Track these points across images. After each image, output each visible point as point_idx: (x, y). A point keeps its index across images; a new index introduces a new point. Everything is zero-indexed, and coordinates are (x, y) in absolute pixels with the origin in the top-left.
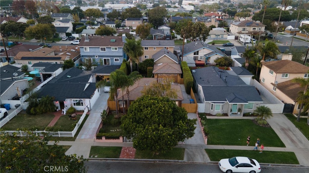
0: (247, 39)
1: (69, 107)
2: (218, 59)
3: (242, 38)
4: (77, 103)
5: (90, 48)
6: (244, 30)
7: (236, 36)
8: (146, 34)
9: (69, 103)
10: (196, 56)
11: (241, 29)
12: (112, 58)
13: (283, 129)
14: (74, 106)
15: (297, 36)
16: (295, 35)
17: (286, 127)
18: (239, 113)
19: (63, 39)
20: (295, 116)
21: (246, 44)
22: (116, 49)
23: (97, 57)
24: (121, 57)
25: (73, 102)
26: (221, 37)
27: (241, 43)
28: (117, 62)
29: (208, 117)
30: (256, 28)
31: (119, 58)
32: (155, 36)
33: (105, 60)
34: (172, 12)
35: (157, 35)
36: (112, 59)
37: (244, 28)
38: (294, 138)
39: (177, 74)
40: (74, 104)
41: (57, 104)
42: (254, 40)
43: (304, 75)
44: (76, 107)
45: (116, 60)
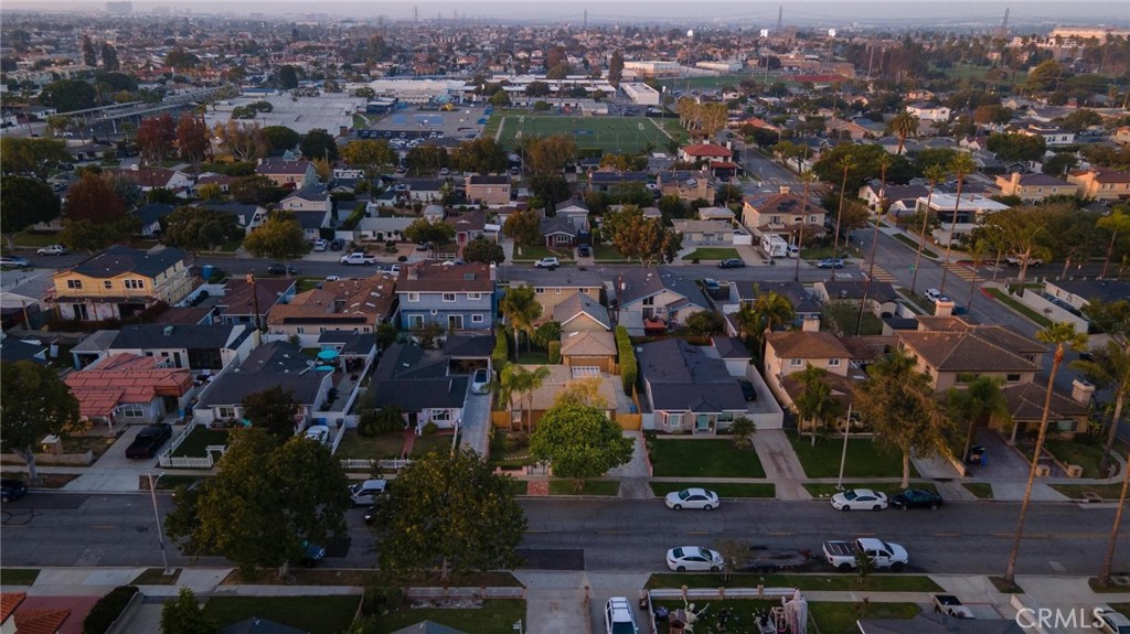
0: (778, 247)
1: (426, 422)
2: (694, 315)
3: (767, 242)
4: (438, 416)
5: (423, 296)
6: (775, 220)
7: (755, 237)
9: (425, 416)
10: (648, 306)
11: (767, 218)
12: (467, 314)
13: (772, 454)
14: (432, 421)
15: (907, 233)
17: (777, 450)
18: (710, 429)
19: (317, 248)
20: (799, 431)
22: (477, 296)
23: (434, 312)
24: (486, 314)
25: (432, 414)
26: (716, 239)
28: (478, 322)
29: (658, 437)
30: (804, 217)
31: (482, 315)
32: (550, 238)
33: (452, 318)
34: (590, 115)
35: (555, 235)
36: (468, 317)
37: (776, 217)
38: (784, 465)
39: (608, 355)
40: (434, 418)
41: (406, 416)
42: (794, 251)
43: (828, 361)
44: (437, 422)
45: (475, 318)
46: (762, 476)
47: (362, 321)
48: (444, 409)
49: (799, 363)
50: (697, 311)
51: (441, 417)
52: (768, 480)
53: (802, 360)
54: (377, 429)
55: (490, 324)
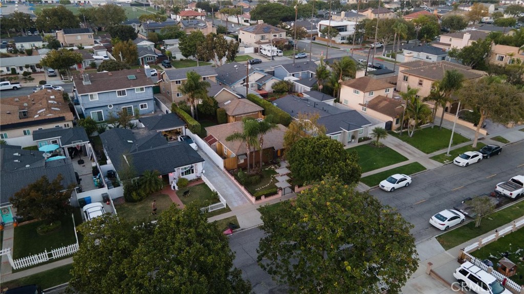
0: (272, 51)
1: (177, 178)
2: (277, 84)
3: (265, 50)
4: (185, 172)
6: (263, 38)
7: (255, 48)
9: (175, 174)
11: (258, 37)
12: (135, 104)
13: (396, 146)
14: (182, 177)
15: (316, 41)
16: (314, 39)
17: (396, 143)
18: (353, 140)
20: (395, 131)
21: (274, 58)
22: (142, 89)
23: (110, 106)
24: (149, 102)
25: (181, 171)
27: (266, 58)
28: (144, 109)
30: (277, 35)
31: (147, 103)
32: (142, 59)
35: (145, 57)
36: (136, 106)
37: (263, 36)
38: (409, 151)
39: (258, 111)
40: (182, 173)
42: (280, 52)
43: (385, 90)
44: (185, 177)
45: (142, 107)
46: (406, 159)
47: (62, 119)
48: (190, 166)
49: (372, 94)
50: (277, 81)
51: (188, 172)
52: (411, 160)
53: (374, 92)
54: (143, 194)
55: (153, 109)
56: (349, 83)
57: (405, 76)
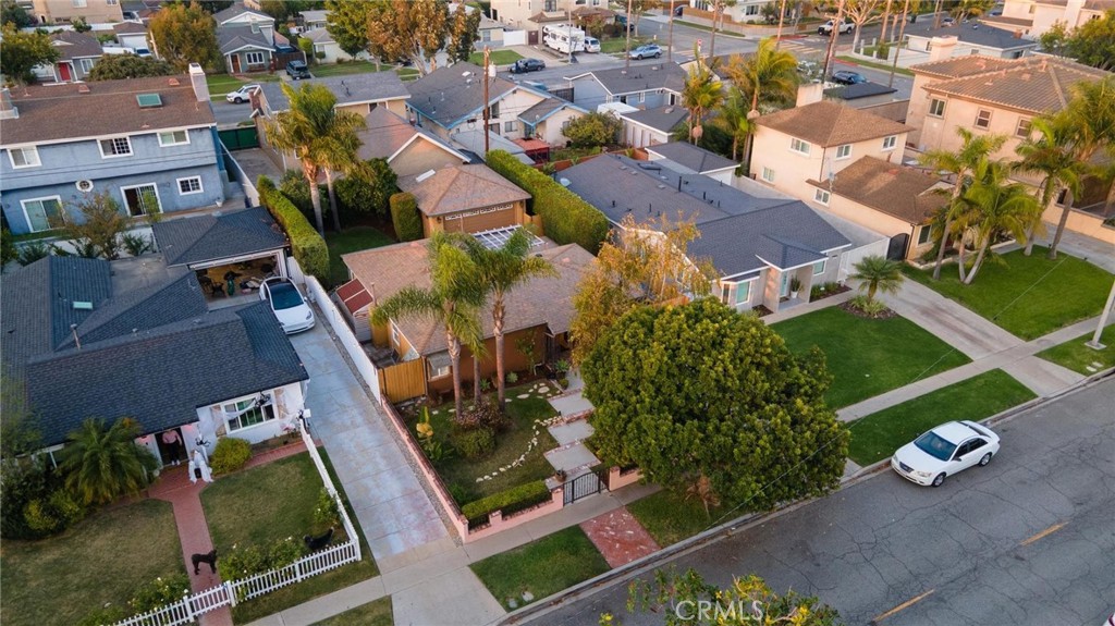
1: (213, 439)
3: (554, 36)
4: (243, 416)
5: (46, 151)
6: (549, 7)
7: (530, 33)
8: (203, 51)
9: (207, 426)
11: (539, 4)
13: (926, 312)
14: (230, 433)
15: (685, 18)
16: (680, 14)
17: (925, 304)
18: (794, 295)
20: (917, 265)
21: (577, 58)
22: (179, 136)
23: (84, 184)
25: (226, 416)
27: (557, 57)
28: (192, 192)
31: (199, 177)
32: (234, 58)
33: (131, 194)
35: (241, 52)
36: (168, 185)
38: (967, 329)
39: (514, 202)
40: (233, 423)
41: (149, 444)
42: (593, 42)
43: (881, 141)
44: (243, 432)
45: (185, 186)
46: (965, 360)
48: (257, 396)
49: (846, 154)
50: (578, 116)
51: (251, 417)
52: (981, 363)
53: (851, 146)
55: (220, 193)
56: (779, 121)
57: (935, 101)
